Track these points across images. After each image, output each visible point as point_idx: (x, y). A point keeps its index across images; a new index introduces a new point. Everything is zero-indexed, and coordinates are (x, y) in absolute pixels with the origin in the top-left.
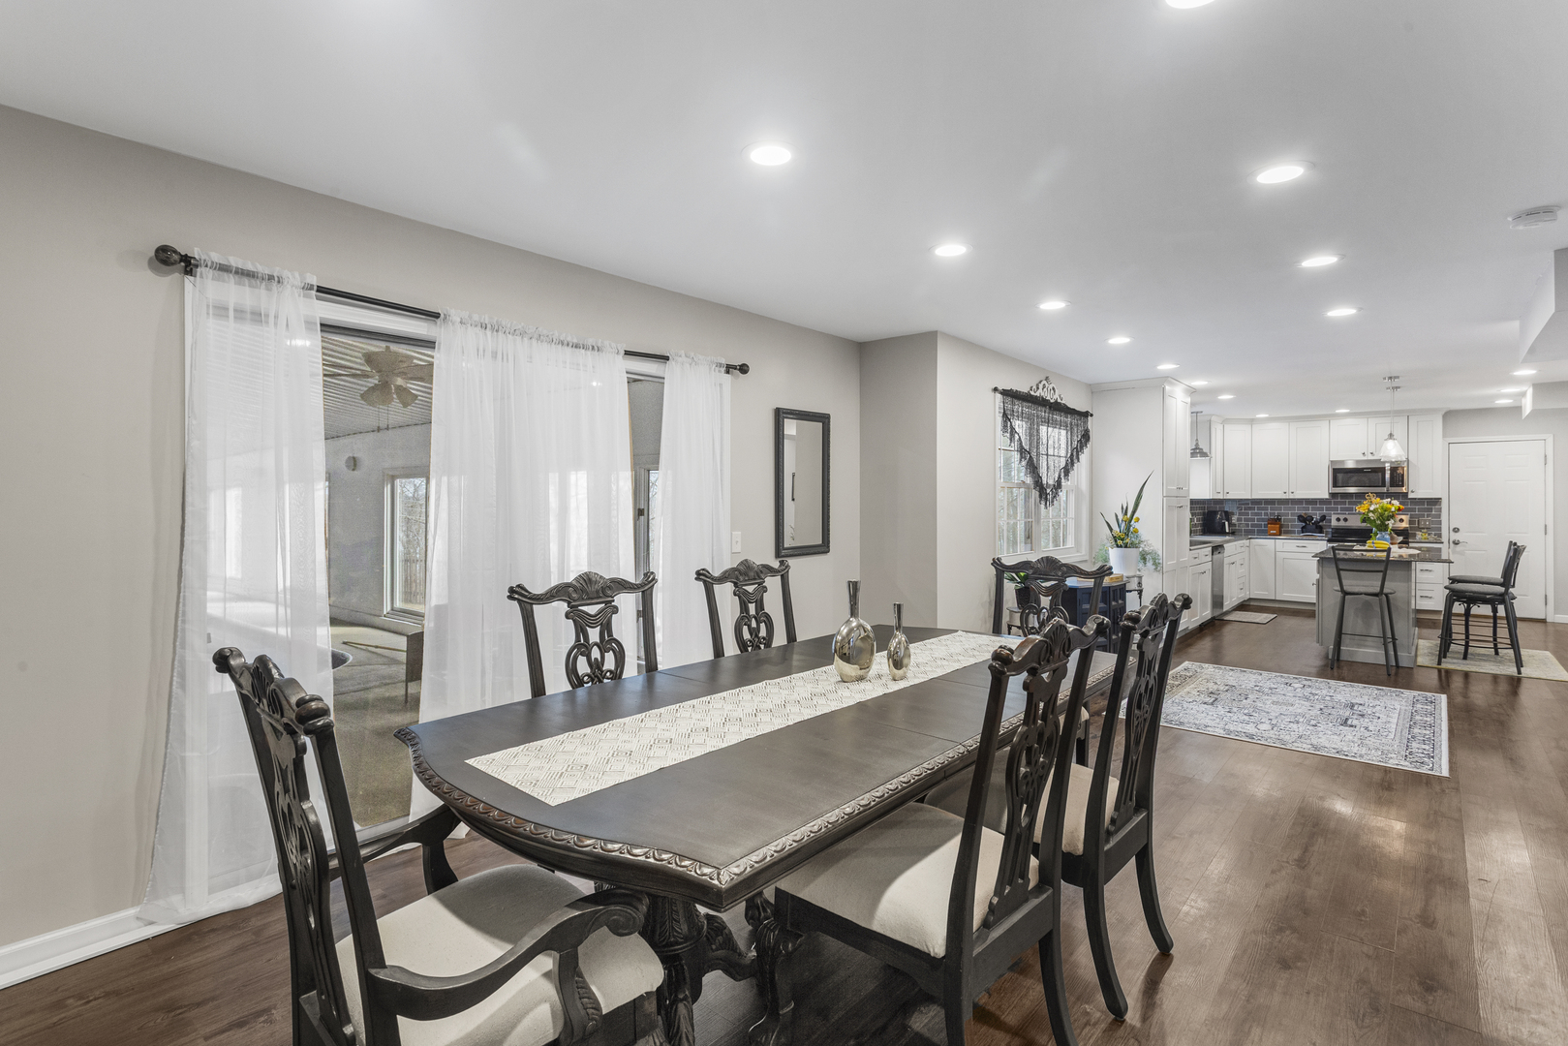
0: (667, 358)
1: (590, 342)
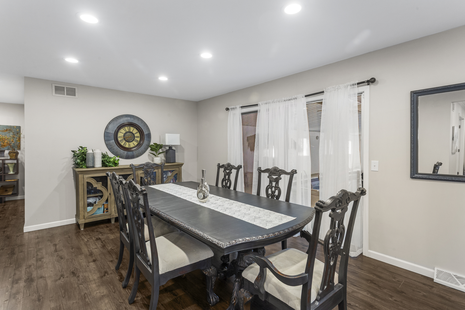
0: (323, 92)
1: (293, 97)
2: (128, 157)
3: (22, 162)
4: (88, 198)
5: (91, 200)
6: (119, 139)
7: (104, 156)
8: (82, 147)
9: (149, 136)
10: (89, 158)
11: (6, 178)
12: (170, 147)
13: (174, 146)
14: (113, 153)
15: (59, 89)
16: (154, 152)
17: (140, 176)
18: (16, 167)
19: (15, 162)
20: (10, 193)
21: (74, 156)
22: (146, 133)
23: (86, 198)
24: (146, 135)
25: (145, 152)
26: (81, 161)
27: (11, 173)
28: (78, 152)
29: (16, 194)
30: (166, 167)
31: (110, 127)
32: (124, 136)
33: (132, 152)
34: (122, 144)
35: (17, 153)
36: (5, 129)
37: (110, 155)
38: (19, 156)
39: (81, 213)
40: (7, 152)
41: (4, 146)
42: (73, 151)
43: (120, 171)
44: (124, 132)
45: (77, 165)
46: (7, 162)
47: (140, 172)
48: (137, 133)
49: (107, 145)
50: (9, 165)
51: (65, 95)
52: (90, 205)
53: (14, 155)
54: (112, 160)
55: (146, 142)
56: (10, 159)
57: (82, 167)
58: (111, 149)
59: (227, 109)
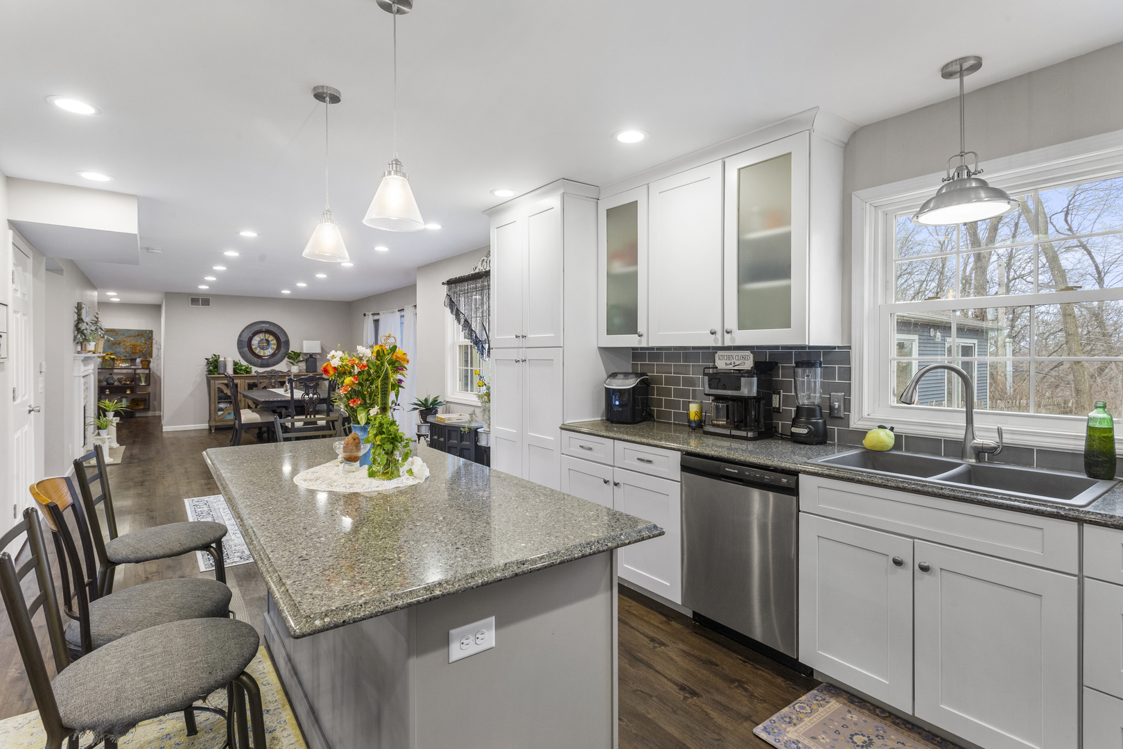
2: (262, 366)
3: (153, 372)
4: (219, 402)
5: (222, 405)
6: (253, 347)
7: (235, 364)
8: (215, 355)
9: (287, 343)
10: (221, 365)
11: (137, 390)
12: (311, 355)
13: (315, 354)
14: (246, 361)
15: (195, 301)
16: (292, 361)
18: (148, 377)
19: (147, 371)
20: (142, 407)
21: (208, 363)
22: (283, 339)
23: (217, 402)
24: (284, 342)
25: (282, 361)
26: (214, 369)
27: (143, 384)
28: (211, 360)
29: (147, 409)
31: (244, 334)
32: (259, 343)
33: (266, 360)
34: (256, 352)
35: (149, 362)
36: (137, 334)
37: (244, 363)
38: (151, 365)
39: (213, 416)
40: (138, 360)
41: (135, 353)
42: (206, 359)
44: (259, 339)
45: (210, 372)
46: (138, 371)
48: (273, 340)
49: (240, 353)
50: (141, 375)
51: (201, 306)
52: (221, 409)
53: (146, 364)
54: (243, 368)
55: (283, 350)
56: (142, 368)
57: (214, 374)
58: (244, 357)
59: (365, 315)
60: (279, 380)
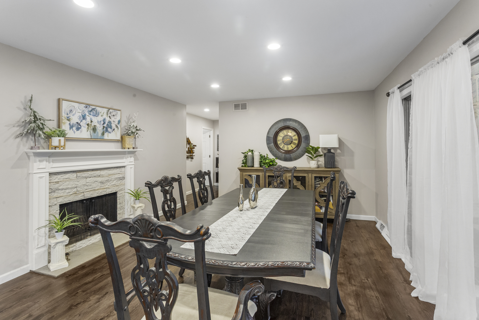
2: (284, 160)
6: (279, 142)
7: (262, 157)
9: (307, 138)
10: (249, 159)
12: (329, 150)
13: (334, 148)
14: (273, 155)
15: (237, 106)
16: (311, 156)
17: (288, 179)
22: (303, 135)
24: (304, 137)
25: (302, 155)
30: (318, 172)
31: (271, 131)
32: (283, 139)
33: (289, 155)
34: (281, 147)
37: (271, 157)
43: (269, 172)
44: (283, 135)
47: (289, 175)
48: (295, 136)
49: (268, 148)
51: (240, 110)
54: (270, 161)
55: (303, 145)
58: (271, 151)
59: (388, 95)
60: (295, 175)
